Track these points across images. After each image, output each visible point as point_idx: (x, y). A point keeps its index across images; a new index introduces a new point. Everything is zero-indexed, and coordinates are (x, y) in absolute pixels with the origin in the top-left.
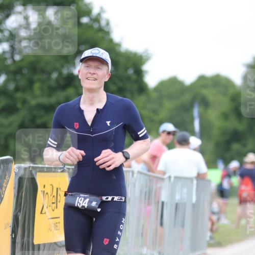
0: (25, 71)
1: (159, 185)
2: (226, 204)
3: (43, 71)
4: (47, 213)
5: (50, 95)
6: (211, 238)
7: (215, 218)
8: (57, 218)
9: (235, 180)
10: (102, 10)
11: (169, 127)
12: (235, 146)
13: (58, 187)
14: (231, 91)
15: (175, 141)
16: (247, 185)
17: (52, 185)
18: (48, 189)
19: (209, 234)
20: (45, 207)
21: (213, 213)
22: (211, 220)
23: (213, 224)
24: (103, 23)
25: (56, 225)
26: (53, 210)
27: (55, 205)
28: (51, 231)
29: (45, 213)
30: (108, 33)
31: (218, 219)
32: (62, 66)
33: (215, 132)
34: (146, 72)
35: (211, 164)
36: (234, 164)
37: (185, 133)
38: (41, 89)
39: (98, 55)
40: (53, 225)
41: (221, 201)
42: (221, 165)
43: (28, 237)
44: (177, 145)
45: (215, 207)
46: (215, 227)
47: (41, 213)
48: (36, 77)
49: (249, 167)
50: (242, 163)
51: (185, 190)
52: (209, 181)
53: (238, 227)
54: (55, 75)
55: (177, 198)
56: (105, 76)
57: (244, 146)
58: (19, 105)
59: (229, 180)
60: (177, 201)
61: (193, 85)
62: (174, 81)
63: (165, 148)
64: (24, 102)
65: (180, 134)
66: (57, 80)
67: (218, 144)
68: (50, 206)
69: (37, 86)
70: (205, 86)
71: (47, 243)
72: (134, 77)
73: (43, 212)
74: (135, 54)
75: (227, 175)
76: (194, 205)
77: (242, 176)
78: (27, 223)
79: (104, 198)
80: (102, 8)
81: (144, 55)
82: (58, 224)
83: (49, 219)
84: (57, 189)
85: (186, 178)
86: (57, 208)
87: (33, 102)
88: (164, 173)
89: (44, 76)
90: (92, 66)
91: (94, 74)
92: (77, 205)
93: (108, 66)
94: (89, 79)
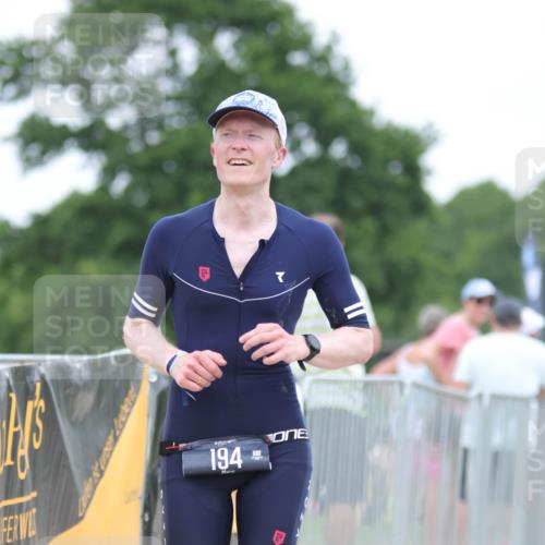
90: (236, 132)
91: (243, 149)
92: (217, 467)
93: (277, 130)
94: (233, 162)
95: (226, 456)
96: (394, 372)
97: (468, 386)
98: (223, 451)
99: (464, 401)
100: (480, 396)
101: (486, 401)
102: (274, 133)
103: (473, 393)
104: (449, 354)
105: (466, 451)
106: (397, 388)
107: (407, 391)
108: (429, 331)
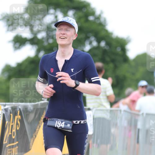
39: (67, 21)
90: (63, 29)
91: (64, 34)
92: (57, 126)
93: (75, 29)
94: (61, 38)
95: (60, 124)
96: (118, 107)
97: (139, 111)
98: (59, 122)
99: (138, 115)
100: (143, 114)
101: (145, 115)
102: (74, 30)
103: (141, 113)
104: (134, 102)
105: (139, 130)
106: (119, 112)
107: (122, 112)
108: (128, 95)
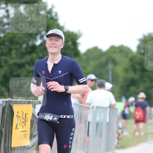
0: (7, 43)
1: (87, 111)
2: (127, 123)
3: (17, 43)
4: (19, 128)
5: (21, 58)
6: (118, 143)
7: (120, 131)
8: (25, 131)
9: (132, 109)
10: (53, 7)
11: (92, 77)
12: (133, 88)
13: (26, 113)
14: (130, 55)
15: (97, 85)
16: (139, 111)
17: (22, 111)
18: (20, 114)
19: (116, 141)
20: (18, 125)
21: (119, 128)
22: (118, 132)
23: (119, 135)
24: (54, 14)
25: (25, 135)
26: (23, 127)
27: (24, 124)
28: (22, 139)
29: (18, 128)
30: (56, 20)
31: (122, 132)
32: (29, 40)
33: (121, 80)
34: (79, 43)
35: (118, 99)
36: (132, 99)
37: (103, 81)
38: (16, 54)
39: (56, 33)
40: (23, 136)
41: (123, 121)
42: (124, 100)
43: (8, 143)
44: (98, 88)
45: (120, 124)
46: (120, 137)
47: (16, 128)
48: (13, 47)
49: (140, 100)
50: (136, 99)
51: (102, 115)
52: (117, 109)
53: (134, 137)
54: (24, 46)
55: (98, 119)
56: (61, 45)
57: (138, 88)
58: (3, 64)
59: (129, 109)
60: (97, 121)
61: (107, 52)
62: (96, 49)
63: (90, 89)
64: (6, 62)
65: (99, 81)
66: (26, 48)
67: (122, 87)
68: (21, 124)
69: (14, 52)
70: (114, 52)
71: (20, 147)
72: (72, 47)
73: (17, 128)
74: (73, 33)
75: (128, 105)
76: (107, 124)
77: (136, 106)
78: (7, 134)
79: (61, 116)
80: (52, 5)
81: (78, 33)
82: (26, 135)
83: (21, 132)
84: (26, 114)
85: (103, 108)
86: (25, 125)
87: (11, 62)
88: (90, 104)
89: (18, 46)
92: (46, 119)
104: (84, 95)
